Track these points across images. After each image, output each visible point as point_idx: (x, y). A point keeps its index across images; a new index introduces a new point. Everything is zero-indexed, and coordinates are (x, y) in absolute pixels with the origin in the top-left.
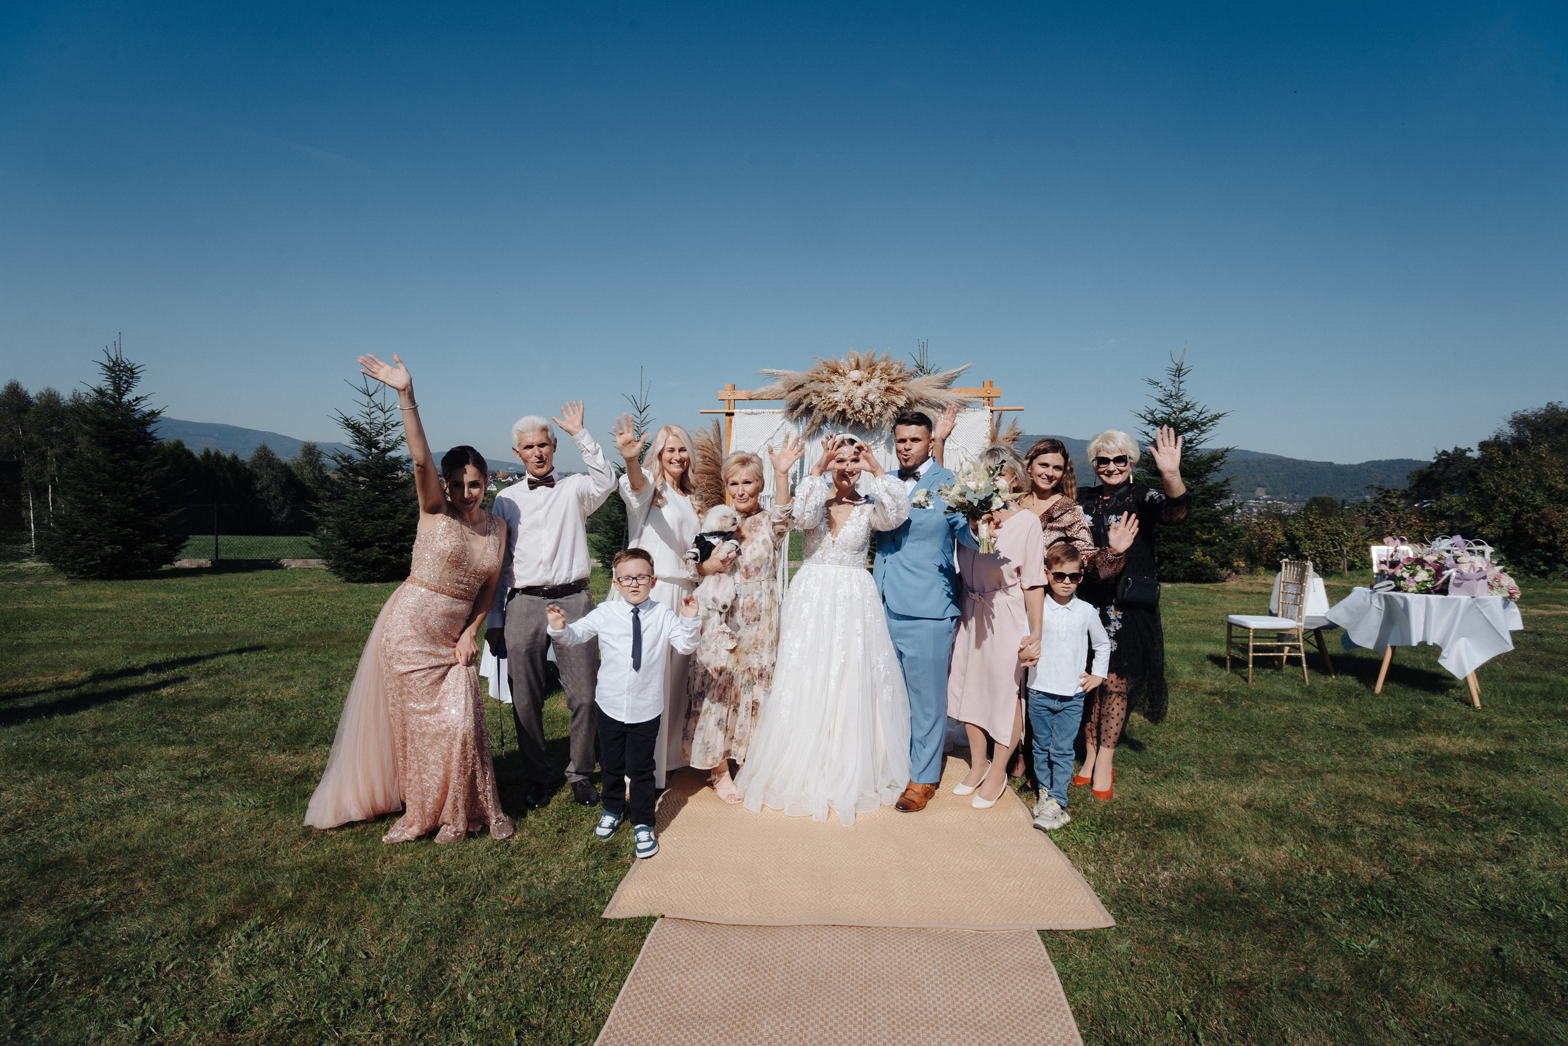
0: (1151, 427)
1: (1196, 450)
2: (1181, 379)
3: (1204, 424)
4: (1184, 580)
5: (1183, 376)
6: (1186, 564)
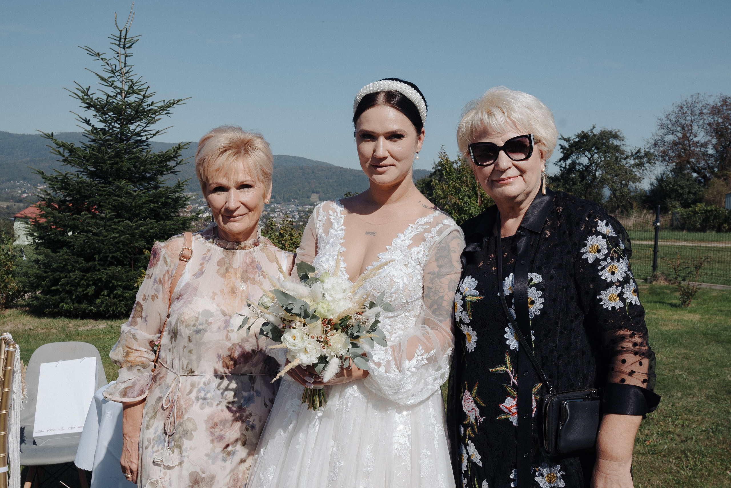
0: (92, 112)
1: (147, 145)
2: (128, 51)
3: (155, 112)
5: (130, 47)
6: (127, 295)
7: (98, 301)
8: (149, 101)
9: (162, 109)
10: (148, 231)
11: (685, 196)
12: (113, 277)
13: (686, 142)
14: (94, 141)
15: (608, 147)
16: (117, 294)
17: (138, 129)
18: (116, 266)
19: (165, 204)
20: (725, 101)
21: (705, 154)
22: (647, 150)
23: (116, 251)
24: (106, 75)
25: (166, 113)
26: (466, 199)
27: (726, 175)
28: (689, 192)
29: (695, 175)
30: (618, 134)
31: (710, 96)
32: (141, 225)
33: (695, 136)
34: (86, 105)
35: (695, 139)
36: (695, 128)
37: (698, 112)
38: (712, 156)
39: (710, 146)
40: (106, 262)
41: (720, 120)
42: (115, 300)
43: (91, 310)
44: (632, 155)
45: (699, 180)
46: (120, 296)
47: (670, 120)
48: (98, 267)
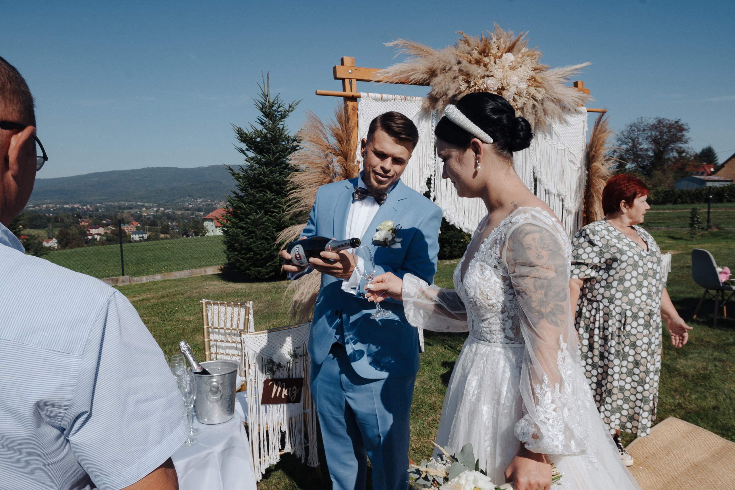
20: (659, 121)
21: (647, 156)
31: (650, 118)
33: (641, 145)
39: (650, 151)
47: (624, 135)
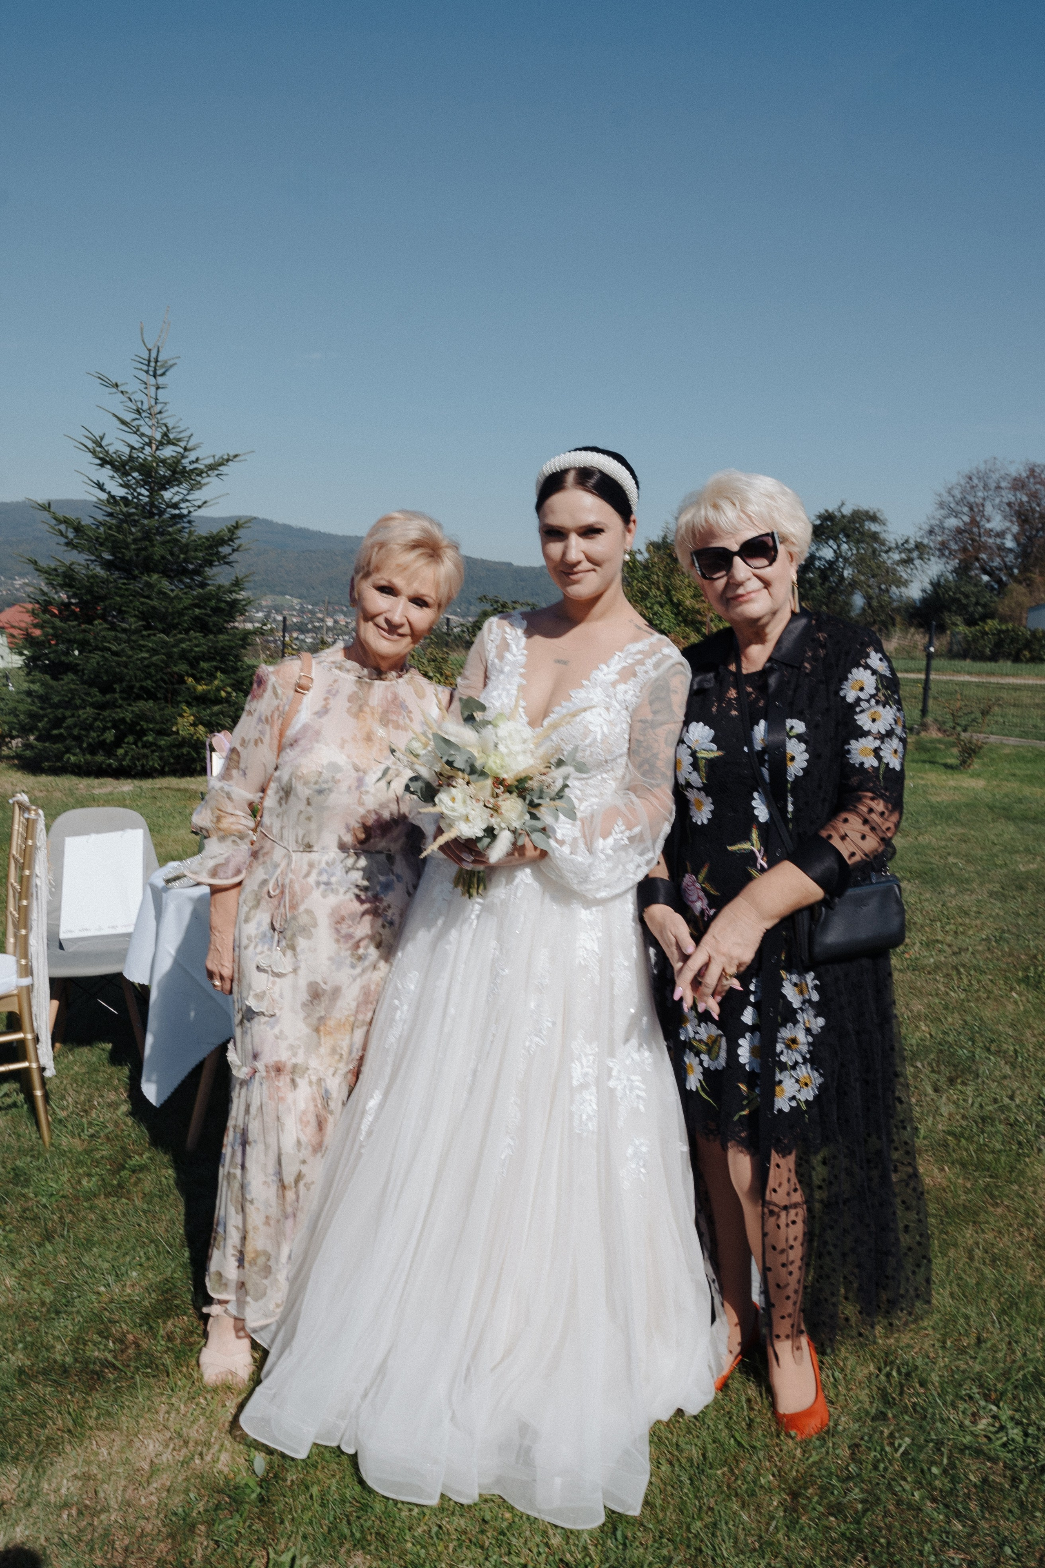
0: (108, 471)
1: (189, 522)
2: (161, 380)
3: (200, 473)
4: (162, 773)
5: (163, 374)
6: (163, 742)
7: (120, 751)
8: (192, 456)
9: (212, 467)
10: (191, 650)
11: (971, 609)
12: (142, 716)
13: (975, 530)
14: (110, 515)
15: (862, 534)
16: (147, 741)
17: (176, 499)
18: (146, 700)
19: (217, 610)
20: (1032, 471)
21: (1001, 548)
22: (919, 540)
23: (146, 679)
24: (128, 417)
25: (218, 475)
26: (656, 607)
27: (1029, 579)
28: (977, 603)
29: (985, 578)
30: (878, 515)
32: (182, 641)
33: (988, 521)
34: (98, 462)
35: (988, 526)
36: (989, 509)
37: (993, 485)
38: (1010, 550)
39: (1009, 537)
40: (132, 695)
41: (1025, 499)
42: (145, 751)
43: (110, 765)
44: (897, 547)
45: (992, 586)
46: (152, 744)
47: (954, 496)
48: (120, 702)
